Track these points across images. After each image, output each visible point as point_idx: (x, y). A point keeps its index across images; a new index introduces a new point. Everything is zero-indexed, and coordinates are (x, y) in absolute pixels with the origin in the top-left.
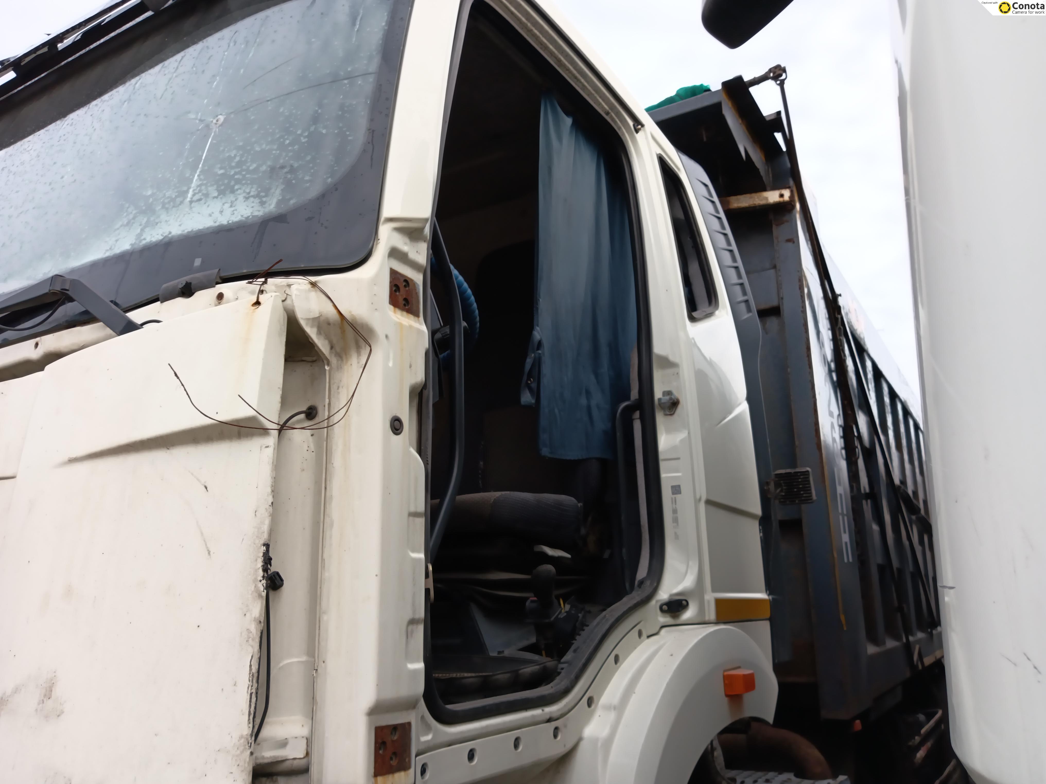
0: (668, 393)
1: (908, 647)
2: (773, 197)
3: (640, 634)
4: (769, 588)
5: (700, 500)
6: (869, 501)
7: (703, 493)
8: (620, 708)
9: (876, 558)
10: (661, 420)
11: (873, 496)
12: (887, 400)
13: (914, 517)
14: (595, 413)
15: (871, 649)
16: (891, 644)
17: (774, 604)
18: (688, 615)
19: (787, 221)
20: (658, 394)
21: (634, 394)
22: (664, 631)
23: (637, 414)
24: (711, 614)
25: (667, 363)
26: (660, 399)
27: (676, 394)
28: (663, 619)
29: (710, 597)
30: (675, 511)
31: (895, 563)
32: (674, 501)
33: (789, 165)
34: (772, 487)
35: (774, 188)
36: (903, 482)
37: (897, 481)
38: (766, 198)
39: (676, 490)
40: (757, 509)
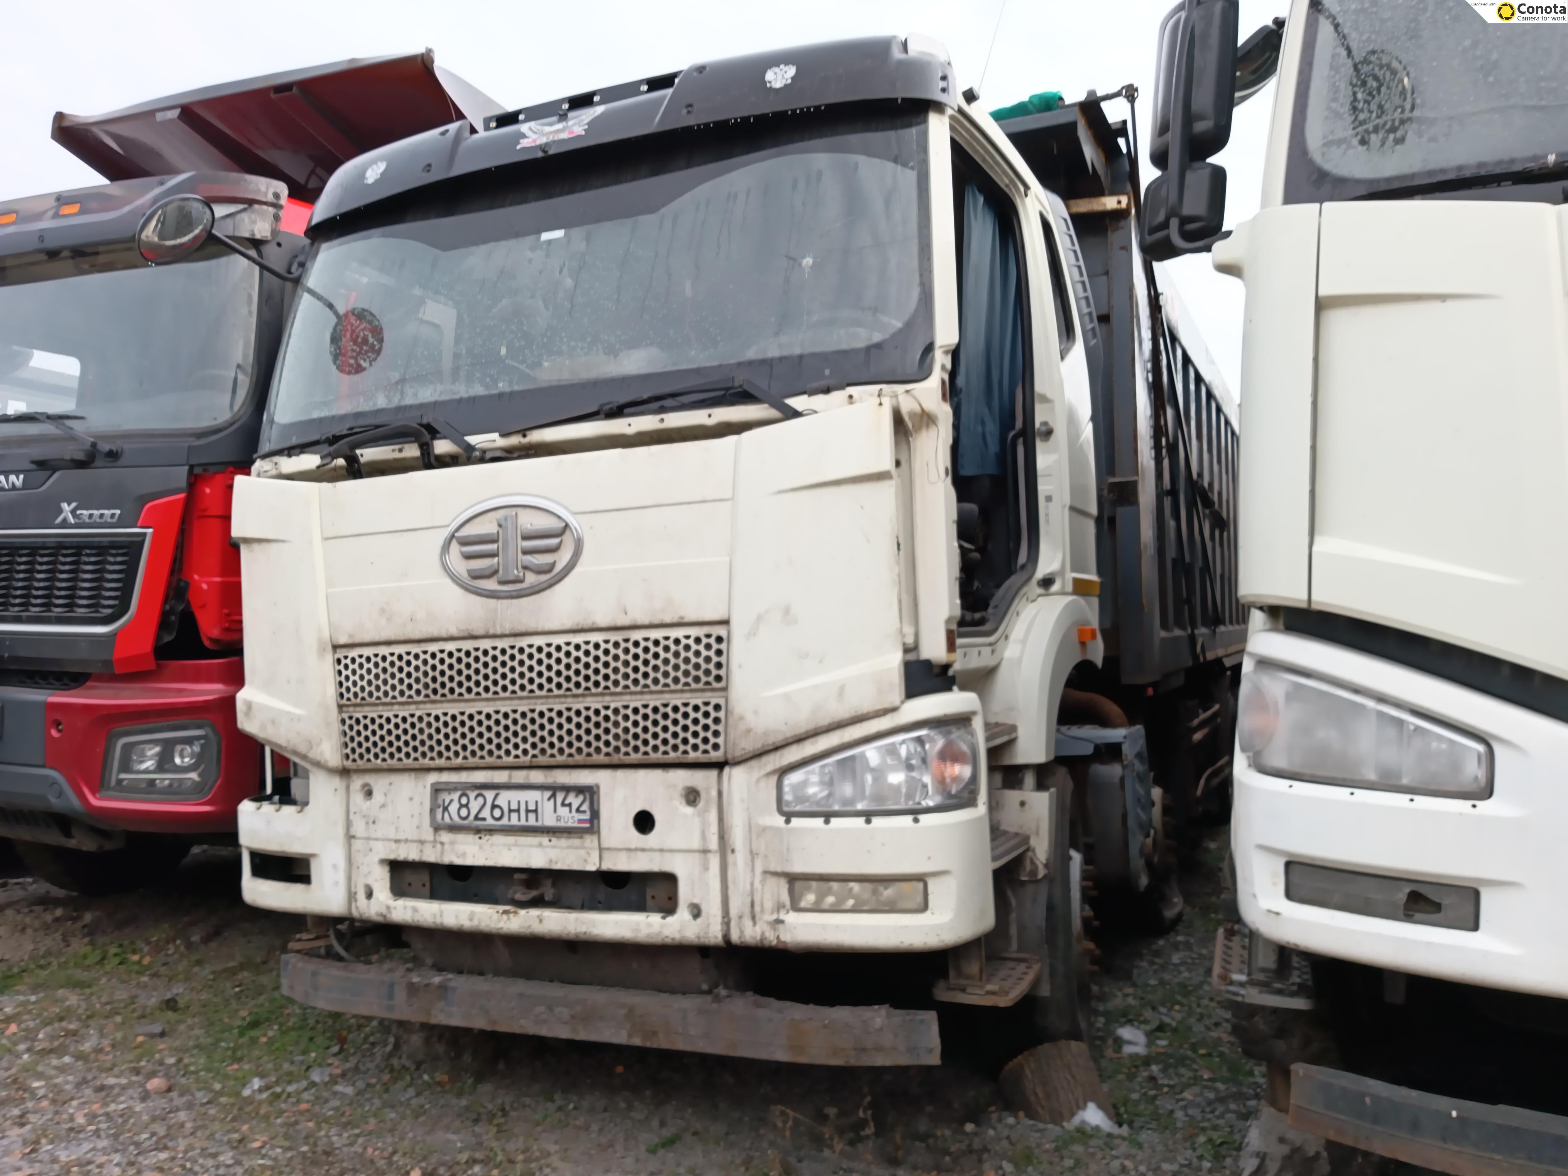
0: (1045, 424)
1: (1192, 639)
2: (1110, 203)
3: (1027, 599)
4: (1100, 572)
5: (1065, 506)
6: (1169, 498)
7: (1068, 502)
8: (1024, 641)
9: (1171, 553)
10: (1040, 445)
11: (1173, 492)
12: (1192, 387)
13: (1207, 511)
14: (989, 440)
15: (1163, 634)
16: (1178, 632)
17: (1102, 584)
18: (1055, 588)
19: (1122, 228)
20: (1037, 425)
21: (1019, 424)
22: (1040, 599)
23: (1021, 441)
24: (1069, 588)
25: (1045, 399)
26: (1039, 429)
27: (1051, 424)
28: (1040, 591)
29: (1071, 575)
30: (1047, 515)
31: (1187, 558)
32: (1047, 507)
33: (1128, 168)
34: (1105, 492)
35: (1113, 193)
36: (1200, 475)
37: (1195, 476)
38: (1105, 205)
39: (1049, 499)
40: (1094, 510)
